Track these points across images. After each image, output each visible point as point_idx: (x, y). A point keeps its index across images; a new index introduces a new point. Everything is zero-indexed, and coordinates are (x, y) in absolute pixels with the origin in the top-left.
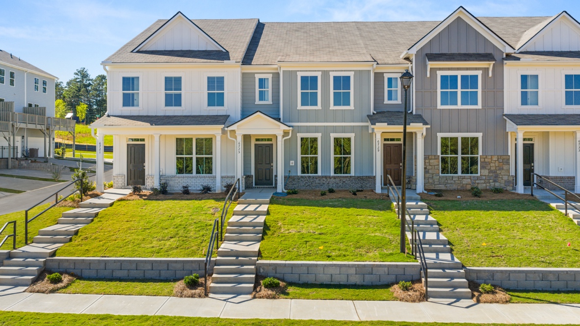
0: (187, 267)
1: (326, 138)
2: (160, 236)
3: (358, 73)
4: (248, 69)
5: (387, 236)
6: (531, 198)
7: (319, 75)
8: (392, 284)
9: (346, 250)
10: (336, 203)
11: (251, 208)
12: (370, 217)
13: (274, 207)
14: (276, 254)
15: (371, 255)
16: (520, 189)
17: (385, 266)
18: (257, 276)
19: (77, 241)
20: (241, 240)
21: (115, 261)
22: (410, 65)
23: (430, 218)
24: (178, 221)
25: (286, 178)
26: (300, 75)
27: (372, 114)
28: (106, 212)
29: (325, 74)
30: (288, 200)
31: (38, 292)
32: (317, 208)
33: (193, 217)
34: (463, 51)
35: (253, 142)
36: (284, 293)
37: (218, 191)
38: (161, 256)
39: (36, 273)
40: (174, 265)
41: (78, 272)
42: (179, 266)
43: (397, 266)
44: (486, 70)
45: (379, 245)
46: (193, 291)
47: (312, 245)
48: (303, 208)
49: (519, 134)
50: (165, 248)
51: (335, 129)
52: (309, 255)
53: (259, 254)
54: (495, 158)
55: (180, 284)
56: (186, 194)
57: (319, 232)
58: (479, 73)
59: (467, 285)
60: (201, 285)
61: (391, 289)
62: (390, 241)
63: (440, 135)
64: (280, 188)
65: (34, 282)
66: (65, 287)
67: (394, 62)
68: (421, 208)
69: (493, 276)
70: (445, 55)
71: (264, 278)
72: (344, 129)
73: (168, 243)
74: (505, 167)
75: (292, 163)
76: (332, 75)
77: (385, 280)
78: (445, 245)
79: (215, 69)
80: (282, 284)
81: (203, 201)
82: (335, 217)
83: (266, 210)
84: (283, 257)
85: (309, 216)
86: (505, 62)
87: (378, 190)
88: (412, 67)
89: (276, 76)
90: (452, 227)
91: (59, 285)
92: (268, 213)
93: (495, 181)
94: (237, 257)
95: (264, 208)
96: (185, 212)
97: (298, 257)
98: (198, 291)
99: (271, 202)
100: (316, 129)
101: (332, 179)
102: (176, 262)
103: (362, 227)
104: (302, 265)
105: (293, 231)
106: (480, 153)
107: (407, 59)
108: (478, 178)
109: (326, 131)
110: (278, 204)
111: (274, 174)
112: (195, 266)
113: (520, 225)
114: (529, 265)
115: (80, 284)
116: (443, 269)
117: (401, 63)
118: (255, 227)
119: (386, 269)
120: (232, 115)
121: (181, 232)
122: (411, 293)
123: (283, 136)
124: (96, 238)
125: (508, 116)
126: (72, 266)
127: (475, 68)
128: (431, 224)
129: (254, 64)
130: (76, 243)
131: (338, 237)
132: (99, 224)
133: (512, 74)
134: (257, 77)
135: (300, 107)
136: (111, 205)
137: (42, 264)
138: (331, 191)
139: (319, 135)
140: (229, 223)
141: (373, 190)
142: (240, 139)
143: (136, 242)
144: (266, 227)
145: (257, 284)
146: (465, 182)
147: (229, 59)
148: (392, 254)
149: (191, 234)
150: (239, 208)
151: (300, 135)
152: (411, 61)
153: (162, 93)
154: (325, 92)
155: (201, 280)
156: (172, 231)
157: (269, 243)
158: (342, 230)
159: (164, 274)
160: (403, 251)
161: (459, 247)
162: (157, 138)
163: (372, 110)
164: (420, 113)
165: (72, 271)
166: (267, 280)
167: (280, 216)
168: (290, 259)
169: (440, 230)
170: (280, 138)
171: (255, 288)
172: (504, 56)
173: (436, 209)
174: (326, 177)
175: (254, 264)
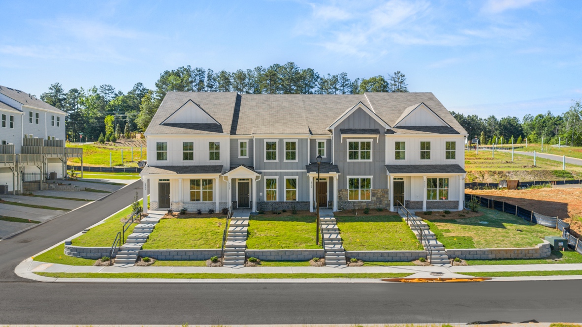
0: (211, 253)
1: (281, 179)
2: (193, 238)
3: (300, 140)
4: (234, 137)
5: (311, 237)
6: (396, 214)
7: (277, 141)
8: (311, 259)
9: (289, 244)
10: (286, 219)
11: (239, 222)
12: (304, 227)
13: (252, 222)
14: (255, 247)
15: (301, 246)
16: (392, 209)
17: (307, 251)
18: (245, 257)
19: (150, 242)
20: (236, 240)
21: (174, 251)
22: (331, 135)
23: (336, 227)
24: (201, 230)
25: (258, 203)
26: (265, 141)
27: (308, 164)
28: (160, 226)
29: (281, 140)
30: (259, 217)
31: (141, 266)
32: (275, 222)
33: (208, 228)
34: (362, 128)
35: (237, 182)
36: (259, 264)
37: (217, 212)
38: (197, 248)
39: (136, 257)
40: (204, 252)
41: (156, 257)
42: (207, 253)
43: (313, 251)
44: (375, 139)
45: (306, 241)
46: (216, 264)
47: (272, 242)
48: (268, 222)
49: (392, 177)
50: (198, 244)
51: (287, 174)
52: (271, 246)
53: (246, 247)
54: (380, 190)
55: (209, 262)
56: (199, 214)
57: (276, 235)
58: (371, 141)
59: (345, 259)
60: (219, 261)
61: (310, 262)
62: (312, 239)
63: (348, 177)
64: (254, 210)
65: (137, 261)
66: (153, 264)
67: (322, 133)
68: (332, 221)
69: (358, 255)
70: (351, 130)
71: (249, 258)
72: (292, 174)
73: (199, 242)
74: (386, 196)
75: (261, 194)
76: (285, 141)
77: (307, 257)
78: (339, 241)
79: (214, 137)
80: (258, 260)
81: (211, 219)
82: (285, 227)
83: (247, 224)
84: (258, 248)
85: (271, 227)
86: (386, 134)
87: (312, 210)
88: (332, 136)
89: (251, 141)
90: (346, 231)
91: (150, 263)
92: (249, 225)
93: (380, 204)
94: (235, 248)
95: (246, 222)
96: (203, 225)
97: (265, 247)
98: (218, 264)
99: (250, 219)
100: (276, 174)
101: (285, 204)
102: (205, 251)
103: (299, 232)
104: (267, 251)
105: (263, 235)
106: (372, 188)
107: (330, 131)
108: (370, 202)
109: (281, 175)
110: (254, 220)
111: (250, 200)
112: (215, 253)
113: (382, 230)
114: (377, 249)
115: (158, 262)
116: (335, 252)
117: (326, 133)
118: (242, 233)
119: (308, 252)
120: (225, 165)
121: (204, 236)
122: (318, 263)
123: (256, 180)
124: (159, 240)
125: (387, 166)
126: (153, 254)
127: (368, 138)
128: (335, 230)
129: (238, 133)
130: (150, 243)
131: (286, 238)
132: (158, 233)
133: (390, 141)
134: (240, 141)
135: (265, 160)
136: (159, 222)
137: (138, 253)
138: (284, 211)
139: (277, 177)
140: (229, 231)
141: (308, 210)
142: (230, 181)
143: (183, 242)
144: (248, 233)
145: (246, 260)
146: (363, 204)
147: (223, 132)
148: (312, 246)
149: (210, 237)
150: (232, 222)
151: (265, 178)
152: (332, 133)
153: (181, 152)
154: (281, 152)
155: (219, 259)
156: (199, 236)
157: (250, 241)
158: (288, 234)
159: (199, 257)
160: (317, 244)
161: (346, 241)
162: (180, 180)
163: (309, 162)
164: (336, 164)
165: (153, 257)
166: (251, 258)
167: (256, 227)
168: (262, 249)
169: (339, 233)
170: (254, 180)
171: (245, 262)
172: (386, 131)
173: (340, 222)
174: (281, 202)
175: (244, 251)
